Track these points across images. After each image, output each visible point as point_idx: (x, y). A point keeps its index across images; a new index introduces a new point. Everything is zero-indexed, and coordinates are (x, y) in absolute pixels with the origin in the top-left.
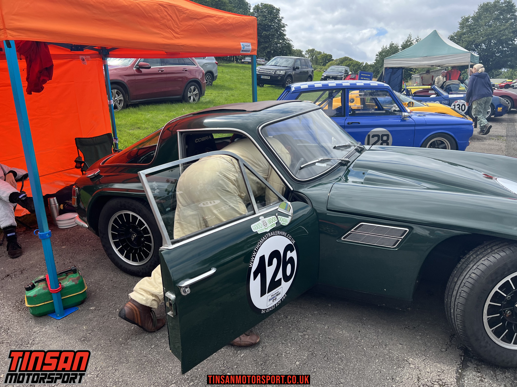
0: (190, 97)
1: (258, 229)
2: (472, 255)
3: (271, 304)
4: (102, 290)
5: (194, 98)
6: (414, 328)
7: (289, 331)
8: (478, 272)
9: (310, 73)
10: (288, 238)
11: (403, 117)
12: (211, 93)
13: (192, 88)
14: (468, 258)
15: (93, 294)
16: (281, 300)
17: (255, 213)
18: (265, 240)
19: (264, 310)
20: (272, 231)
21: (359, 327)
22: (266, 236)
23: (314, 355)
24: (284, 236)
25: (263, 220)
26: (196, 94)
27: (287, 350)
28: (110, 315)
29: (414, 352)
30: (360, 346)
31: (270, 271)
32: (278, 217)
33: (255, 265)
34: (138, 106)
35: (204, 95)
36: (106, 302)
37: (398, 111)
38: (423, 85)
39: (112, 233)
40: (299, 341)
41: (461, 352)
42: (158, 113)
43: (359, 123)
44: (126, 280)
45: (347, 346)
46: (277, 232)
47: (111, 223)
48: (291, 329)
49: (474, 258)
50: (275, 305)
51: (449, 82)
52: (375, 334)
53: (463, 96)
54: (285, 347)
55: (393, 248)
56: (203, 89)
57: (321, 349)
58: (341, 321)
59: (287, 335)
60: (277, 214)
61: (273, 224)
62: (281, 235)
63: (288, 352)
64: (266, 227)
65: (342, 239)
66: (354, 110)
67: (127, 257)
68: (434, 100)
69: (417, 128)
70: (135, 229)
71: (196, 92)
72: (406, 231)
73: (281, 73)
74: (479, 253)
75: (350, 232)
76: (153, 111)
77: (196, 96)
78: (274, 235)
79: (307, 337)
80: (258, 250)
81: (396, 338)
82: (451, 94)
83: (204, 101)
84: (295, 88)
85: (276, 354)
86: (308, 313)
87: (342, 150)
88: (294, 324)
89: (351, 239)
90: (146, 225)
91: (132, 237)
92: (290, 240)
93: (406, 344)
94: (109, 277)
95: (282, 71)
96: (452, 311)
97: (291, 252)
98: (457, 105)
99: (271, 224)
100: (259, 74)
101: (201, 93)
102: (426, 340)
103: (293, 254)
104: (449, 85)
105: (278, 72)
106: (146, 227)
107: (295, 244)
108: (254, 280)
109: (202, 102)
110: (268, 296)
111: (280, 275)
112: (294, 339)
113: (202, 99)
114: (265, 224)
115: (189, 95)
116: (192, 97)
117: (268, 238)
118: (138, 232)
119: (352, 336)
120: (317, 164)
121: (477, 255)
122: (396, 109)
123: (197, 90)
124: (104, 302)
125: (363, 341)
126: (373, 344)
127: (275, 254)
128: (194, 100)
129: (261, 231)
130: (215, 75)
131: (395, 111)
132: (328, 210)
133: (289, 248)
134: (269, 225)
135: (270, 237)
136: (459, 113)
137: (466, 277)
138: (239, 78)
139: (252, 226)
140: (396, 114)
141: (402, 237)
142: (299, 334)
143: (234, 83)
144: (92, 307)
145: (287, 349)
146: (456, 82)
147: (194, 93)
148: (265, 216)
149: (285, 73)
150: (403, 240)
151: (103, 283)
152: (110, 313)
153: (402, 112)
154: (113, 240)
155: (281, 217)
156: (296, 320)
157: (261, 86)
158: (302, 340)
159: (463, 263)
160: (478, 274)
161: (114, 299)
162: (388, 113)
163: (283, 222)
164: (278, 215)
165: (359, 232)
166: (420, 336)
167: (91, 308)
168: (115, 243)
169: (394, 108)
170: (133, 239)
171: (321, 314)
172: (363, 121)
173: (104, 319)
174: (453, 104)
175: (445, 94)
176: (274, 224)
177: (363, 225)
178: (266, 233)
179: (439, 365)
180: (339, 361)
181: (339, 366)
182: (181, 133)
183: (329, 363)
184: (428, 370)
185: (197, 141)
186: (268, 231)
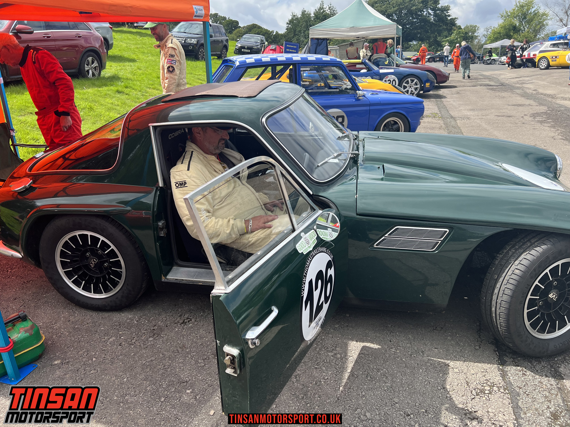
0: (88, 71)
1: (303, 249)
3: (315, 332)
4: (60, 337)
5: (93, 72)
7: (316, 352)
8: (522, 268)
9: (225, 43)
10: (328, 254)
11: (358, 96)
13: (90, 59)
14: (506, 253)
15: (50, 342)
16: (321, 324)
17: (295, 230)
18: (311, 261)
19: (310, 340)
20: (314, 248)
21: (388, 336)
23: (355, 376)
24: (324, 252)
25: (304, 237)
26: (95, 67)
27: (324, 375)
28: (86, 367)
30: (398, 358)
32: (317, 230)
33: (305, 293)
35: (105, 68)
36: (72, 350)
39: (61, 260)
40: (332, 362)
44: (88, 317)
45: (384, 359)
46: (319, 249)
47: (59, 247)
48: (318, 350)
50: (317, 332)
51: (375, 56)
52: (407, 342)
53: (393, 71)
54: (320, 372)
55: (431, 251)
56: (103, 61)
57: (360, 368)
58: (367, 331)
59: (317, 357)
60: (315, 227)
61: (314, 240)
62: (322, 252)
63: (326, 378)
64: (309, 245)
65: (375, 246)
67: (86, 288)
68: (365, 75)
69: (372, 108)
70: (94, 253)
71: (96, 64)
72: (446, 231)
73: (192, 42)
75: (383, 238)
77: (95, 70)
78: (317, 253)
79: (339, 357)
80: (306, 274)
81: (429, 343)
82: (382, 68)
83: (107, 75)
84: (240, 62)
85: (314, 383)
86: (329, 328)
88: (319, 343)
89: (385, 246)
90: (113, 247)
91: (92, 263)
92: (329, 255)
93: (441, 348)
94: (64, 317)
95: (193, 40)
96: (493, 309)
97: (330, 270)
98: (388, 81)
99: (312, 241)
101: (102, 66)
103: (332, 271)
104: (376, 59)
105: (189, 41)
106: (112, 249)
107: (333, 259)
108: (305, 309)
109: (104, 78)
110: (313, 324)
111: (322, 298)
112: (327, 361)
113: (103, 73)
114: (307, 242)
115: (86, 69)
116: (90, 71)
117: (313, 258)
118: (100, 257)
119: (385, 348)
121: (516, 250)
123: (96, 62)
124: (70, 351)
125: (398, 351)
126: (410, 353)
127: (319, 275)
128: (93, 75)
129: (306, 251)
130: (110, 43)
131: (346, 89)
132: (357, 214)
133: (329, 265)
134: (311, 242)
135: (315, 256)
137: (509, 273)
139: (296, 246)
140: (348, 93)
141: (442, 239)
142: (329, 354)
144: (55, 360)
146: (383, 55)
147: (92, 66)
148: (306, 230)
149: (197, 42)
150: (443, 242)
151: (58, 325)
152: (84, 364)
153: (356, 91)
154: (63, 269)
156: (320, 338)
158: (335, 361)
159: (502, 259)
160: (522, 270)
161: (84, 346)
162: (342, 92)
164: (317, 228)
165: (394, 237)
166: (450, 336)
167: (56, 362)
168: (66, 273)
170: (92, 266)
171: (343, 327)
173: (81, 374)
174: (384, 80)
175: (375, 68)
176: (315, 239)
177: (398, 229)
178: (310, 252)
179: (480, 365)
180: (384, 379)
181: (387, 384)
182: (155, 128)
183: (374, 382)
184: (472, 372)
185: (170, 136)
186: (311, 249)
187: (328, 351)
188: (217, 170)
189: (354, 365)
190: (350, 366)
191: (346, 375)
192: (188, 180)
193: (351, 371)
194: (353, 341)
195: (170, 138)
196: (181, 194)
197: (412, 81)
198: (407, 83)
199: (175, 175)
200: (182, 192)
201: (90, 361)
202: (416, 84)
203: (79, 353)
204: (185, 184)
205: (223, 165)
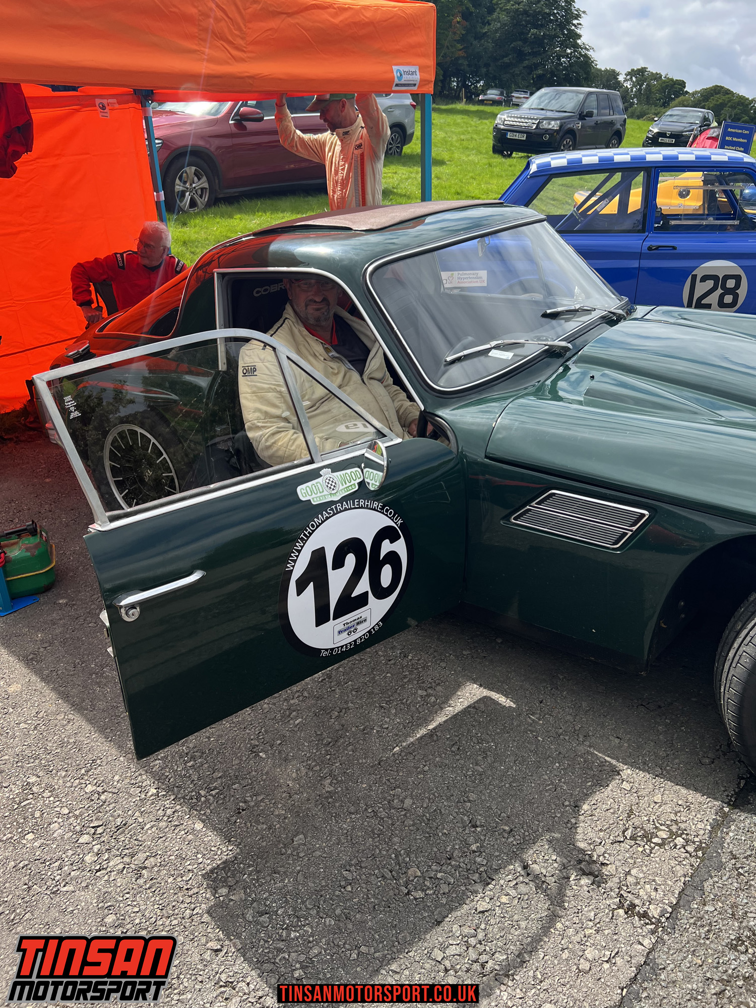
1: (314, 496)
3: (345, 640)
4: (88, 570)
6: (660, 707)
7: (401, 684)
9: (618, 126)
10: (387, 515)
12: (394, 171)
15: (71, 574)
16: (369, 632)
18: (327, 518)
19: (327, 650)
20: (346, 498)
21: (543, 692)
22: (332, 509)
23: (435, 738)
24: (374, 510)
25: (328, 476)
27: (386, 722)
29: (640, 758)
30: (532, 731)
31: (337, 580)
32: (366, 470)
33: (300, 567)
34: (238, 202)
39: (110, 464)
40: (414, 706)
41: (741, 771)
42: (273, 216)
43: (674, 248)
45: (505, 727)
46: (359, 502)
47: (108, 446)
48: (405, 680)
50: (355, 641)
52: (571, 711)
54: (384, 715)
55: (614, 549)
57: (451, 729)
58: (511, 675)
59: (396, 692)
60: (363, 465)
61: (351, 485)
62: (367, 508)
63: (386, 726)
64: (335, 491)
65: (512, 520)
73: (550, 127)
75: (527, 507)
76: (265, 212)
78: (351, 509)
79: (432, 701)
80: (308, 538)
81: (612, 724)
84: (539, 166)
85: (362, 728)
86: (451, 652)
88: (415, 671)
90: (165, 455)
91: (145, 475)
92: (390, 518)
93: (629, 739)
95: (553, 122)
97: (391, 542)
99: (345, 486)
100: (503, 130)
102: (676, 735)
103: (400, 547)
105: (545, 125)
106: (165, 458)
107: (402, 527)
108: (299, 593)
110: (335, 624)
111: (363, 586)
112: (407, 701)
114: (332, 486)
117: (334, 514)
118: (154, 467)
119: (522, 710)
124: (85, 591)
125: (541, 722)
126: (561, 731)
127: (353, 545)
129: (320, 500)
130: (409, 132)
132: (486, 457)
133: (387, 534)
134: (341, 487)
135: (341, 511)
138: (462, 137)
139: (299, 489)
141: (634, 528)
142: (420, 692)
143: (451, 150)
144: (62, 598)
145: (386, 719)
148: (338, 467)
149: (561, 127)
150: (635, 533)
154: (114, 477)
156: (423, 663)
157: (504, 156)
158: (420, 706)
164: (365, 467)
165: (545, 509)
166: (666, 725)
167: (61, 601)
168: (117, 483)
170: (146, 479)
171: (475, 657)
172: (683, 243)
176: (354, 484)
177: (554, 494)
178: (332, 503)
180: (480, 758)
181: (476, 767)
182: (222, 276)
183: (458, 757)
185: (258, 292)
186: (337, 498)
187: (420, 687)
189: (445, 722)
190: (440, 719)
191: (422, 732)
192: (259, 365)
193: (434, 729)
194: (475, 683)
195: (256, 295)
196: (249, 386)
199: (244, 355)
200: (250, 383)
204: (254, 372)
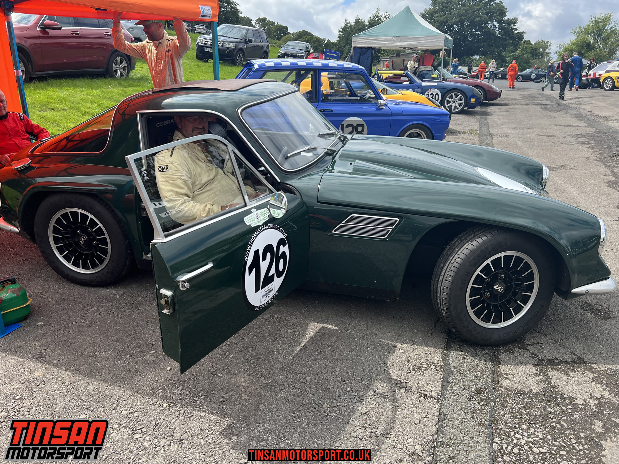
0: (116, 71)
1: (251, 222)
2: (457, 241)
3: (265, 301)
4: (47, 304)
5: (121, 72)
6: (401, 317)
7: (278, 329)
8: (463, 256)
9: (265, 48)
10: (281, 232)
11: (379, 105)
12: (142, 67)
13: (119, 58)
14: (453, 244)
16: (274, 296)
17: (246, 205)
18: (259, 234)
19: (257, 306)
20: (265, 224)
21: (348, 320)
22: (260, 229)
23: (307, 349)
24: (276, 229)
25: (255, 212)
26: (124, 67)
27: (279, 347)
28: (65, 329)
29: (402, 339)
30: (351, 338)
31: (264, 265)
32: (270, 209)
33: (250, 260)
34: (46, 80)
35: (134, 69)
36: (56, 315)
37: (373, 98)
38: (394, 70)
39: (53, 236)
40: (289, 337)
41: (445, 335)
42: (75, 90)
43: (332, 111)
44: (76, 290)
45: (338, 338)
46: (270, 225)
47: (52, 223)
48: (279, 327)
49: (459, 244)
50: (268, 302)
51: (422, 68)
52: (364, 326)
53: (437, 85)
54: (276, 344)
55: (383, 239)
56: (132, 62)
57: (313, 343)
58: (330, 316)
59: (277, 333)
60: (268, 206)
62: (273, 229)
63: (280, 349)
64: (259, 220)
65: (334, 232)
66: (326, 96)
67: (75, 264)
68: (407, 88)
69: (393, 118)
70: (84, 230)
71: (124, 64)
72: (397, 221)
73: (230, 46)
74: (463, 239)
75: (341, 224)
76: (69, 87)
77: (124, 70)
78: (267, 229)
79: (297, 333)
80: (252, 244)
81: (385, 328)
82: (425, 81)
83: (135, 77)
84: (259, 65)
86: (296, 311)
87: (326, 139)
88: (282, 322)
89: (342, 232)
90: (100, 225)
91: (82, 240)
92: (282, 234)
93: (394, 333)
94: (53, 289)
95: (231, 44)
96: (438, 295)
97: (283, 247)
98: (431, 95)
100: (202, 46)
101: (131, 67)
102: (413, 327)
103: (285, 249)
104: (422, 71)
105: (226, 45)
106: (100, 227)
107: (287, 238)
108: (249, 275)
109: (132, 79)
110: (262, 292)
111: (273, 271)
112: (285, 336)
113: (132, 74)
114: (258, 217)
115: (115, 68)
116: (118, 71)
117: (261, 232)
118: (89, 235)
119: (342, 329)
120: (302, 153)
121: (462, 241)
122: (371, 96)
123: (124, 62)
124: (54, 315)
125: (353, 333)
126: (364, 335)
127: (268, 248)
128: (121, 75)
129: (255, 225)
131: (370, 98)
132: (318, 202)
133: (281, 242)
134: (262, 218)
135: (264, 230)
136: (434, 103)
137: (452, 262)
139: (245, 219)
140: (371, 102)
141: (393, 227)
142: (289, 331)
144: (39, 322)
146: (430, 68)
147: (121, 66)
148: (258, 208)
149: (236, 46)
150: (393, 230)
151: (47, 295)
152: (64, 326)
153: (378, 100)
154: (55, 244)
155: (273, 209)
156: (284, 318)
157: (205, 61)
158: (292, 337)
159: (449, 249)
160: (463, 258)
161: (67, 313)
162: (363, 100)
163: (275, 215)
164: (270, 207)
165: (350, 224)
166: (407, 324)
167: (39, 324)
168: (59, 249)
169: (368, 95)
170: (82, 243)
171: (308, 311)
172: (337, 108)
173: (60, 333)
174: (426, 93)
175: (418, 81)
176: (267, 216)
177: (353, 216)
178: (259, 226)
179: (426, 348)
180: (333, 353)
181: (333, 357)
182: (142, 114)
183: (322, 355)
184: (417, 353)
185: (158, 125)
186: (261, 224)
187: (288, 329)
188: (200, 159)
189: (308, 341)
190: (305, 341)
191: (299, 348)
192: (170, 165)
193: (305, 345)
194: (314, 322)
195: (158, 127)
196: (163, 177)
197: (456, 96)
198: (451, 97)
199: (159, 160)
200: (164, 176)
201: (70, 325)
202: (460, 99)
203: (62, 318)
204: (167, 169)
205: (206, 154)
